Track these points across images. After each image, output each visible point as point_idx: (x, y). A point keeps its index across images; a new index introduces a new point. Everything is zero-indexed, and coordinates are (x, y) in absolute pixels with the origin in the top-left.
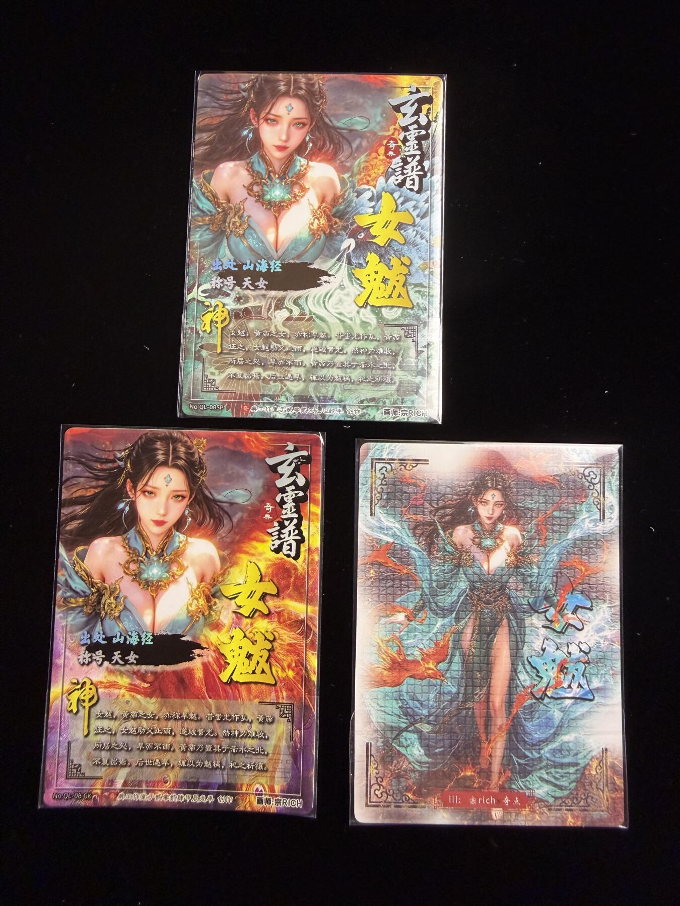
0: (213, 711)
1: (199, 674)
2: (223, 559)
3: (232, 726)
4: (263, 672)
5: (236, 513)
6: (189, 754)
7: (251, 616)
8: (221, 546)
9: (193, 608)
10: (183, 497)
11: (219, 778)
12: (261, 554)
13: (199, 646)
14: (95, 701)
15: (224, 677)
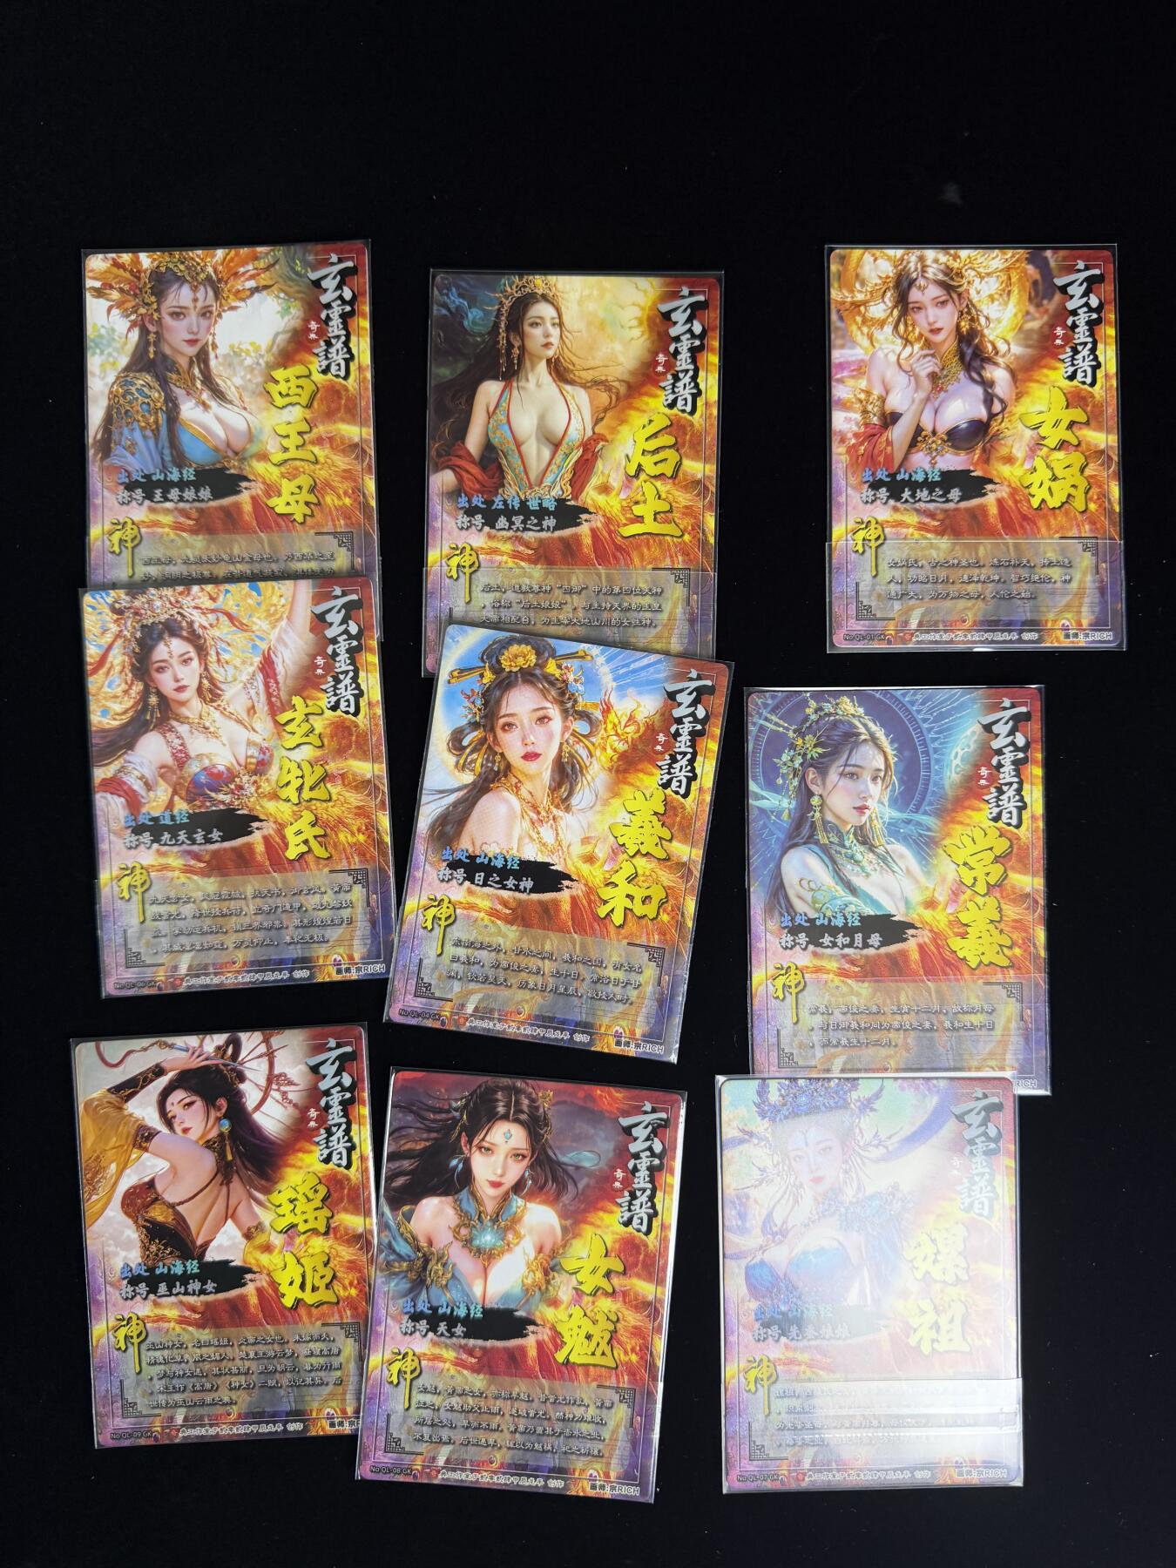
0: (547, 1392)
1: (532, 1352)
2: (565, 1230)
3: (566, 1409)
4: (603, 1354)
5: (582, 1179)
6: (517, 1435)
7: (594, 1294)
8: (563, 1215)
9: (529, 1281)
10: (524, 1157)
11: (550, 1461)
12: (607, 1227)
13: (534, 1323)
14: (418, 1373)
15: (560, 1357)
